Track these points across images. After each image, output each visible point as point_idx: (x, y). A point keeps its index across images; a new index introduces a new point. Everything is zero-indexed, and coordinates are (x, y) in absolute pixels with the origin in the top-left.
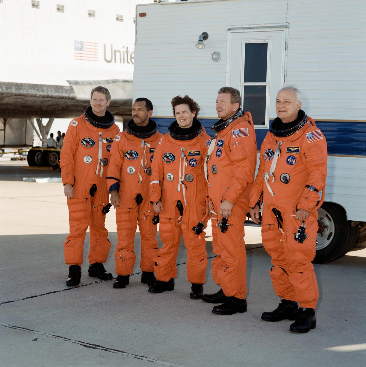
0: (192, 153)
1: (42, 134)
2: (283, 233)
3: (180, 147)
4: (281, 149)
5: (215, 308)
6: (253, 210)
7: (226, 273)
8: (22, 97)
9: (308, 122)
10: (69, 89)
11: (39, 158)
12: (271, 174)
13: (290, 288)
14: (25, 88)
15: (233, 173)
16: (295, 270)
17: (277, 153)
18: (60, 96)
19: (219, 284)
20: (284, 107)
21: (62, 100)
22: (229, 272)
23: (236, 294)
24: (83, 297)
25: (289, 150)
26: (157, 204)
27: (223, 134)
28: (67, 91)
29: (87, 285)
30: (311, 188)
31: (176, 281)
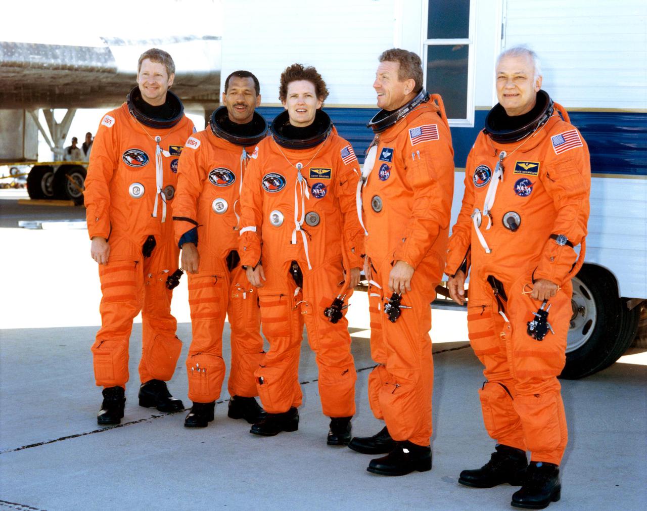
0: (316, 174)
1: (54, 139)
2: (506, 320)
3: (294, 161)
4: (504, 165)
5: (374, 462)
6: (454, 280)
7: (395, 396)
8: (16, 68)
9: (556, 114)
10: (103, 53)
11: (48, 184)
12: (485, 213)
13: (515, 424)
14: (21, 51)
15: (411, 210)
16: (525, 390)
17: (496, 174)
18: (87, 67)
19: (382, 418)
20: (516, 86)
21: (91, 74)
22: (400, 394)
23: (412, 437)
24: (127, 445)
25: (519, 168)
26: (254, 269)
27: (390, 137)
28: (100, 57)
29: (136, 422)
30: (560, 240)
31: (302, 413)
